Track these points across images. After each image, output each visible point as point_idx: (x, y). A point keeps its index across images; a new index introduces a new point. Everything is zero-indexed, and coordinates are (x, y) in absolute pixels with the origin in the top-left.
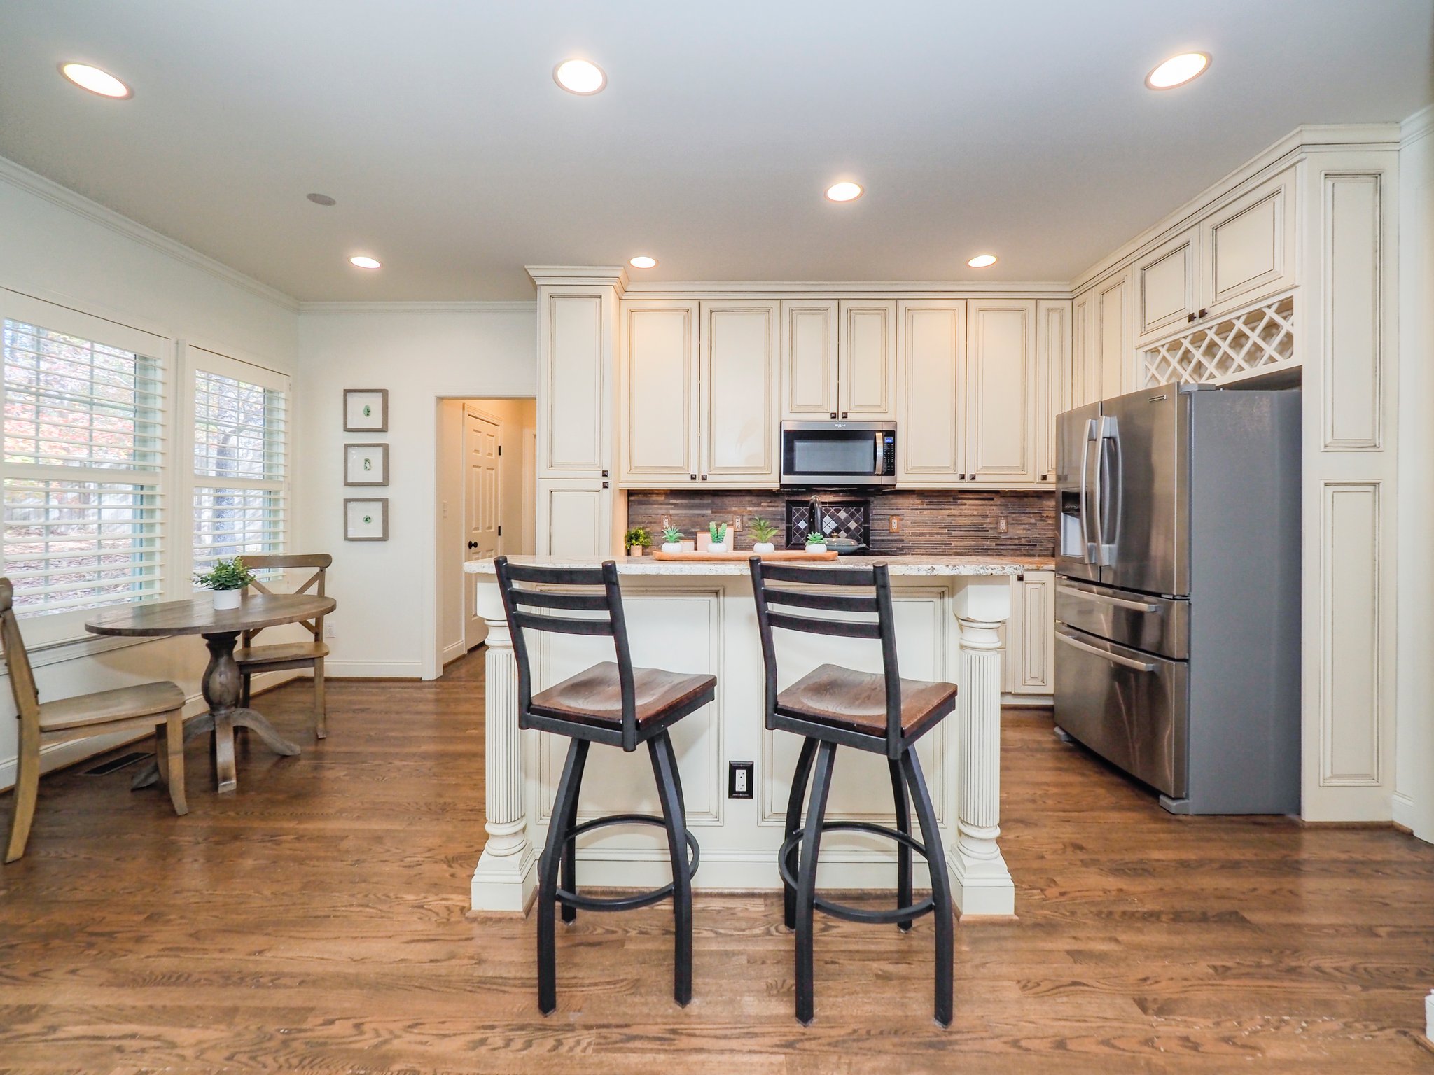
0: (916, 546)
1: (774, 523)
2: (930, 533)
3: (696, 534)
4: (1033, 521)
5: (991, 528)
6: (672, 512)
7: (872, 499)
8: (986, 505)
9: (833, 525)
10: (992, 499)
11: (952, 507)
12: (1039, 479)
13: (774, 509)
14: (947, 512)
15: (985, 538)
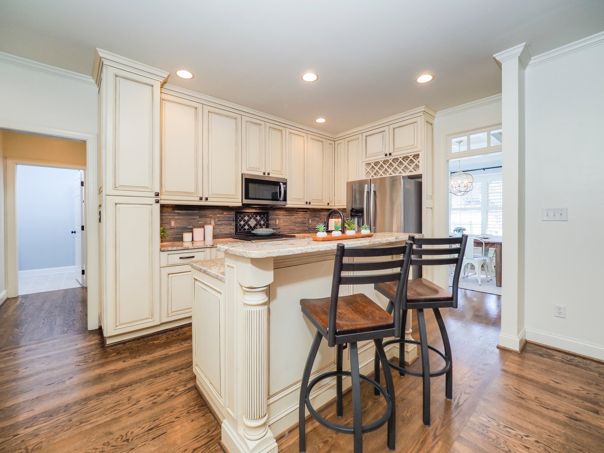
0: (285, 231)
1: (230, 222)
2: (289, 225)
3: (192, 229)
4: (318, 220)
5: (307, 223)
6: (176, 217)
7: (269, 211)
8: (305, 214)
9: (255, 223)
10: (307, 212)
11: (296, 215)
12: (326, 204)
13: (229, 215)
14: (294, 217)
15: (305, 226)
